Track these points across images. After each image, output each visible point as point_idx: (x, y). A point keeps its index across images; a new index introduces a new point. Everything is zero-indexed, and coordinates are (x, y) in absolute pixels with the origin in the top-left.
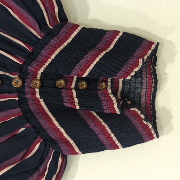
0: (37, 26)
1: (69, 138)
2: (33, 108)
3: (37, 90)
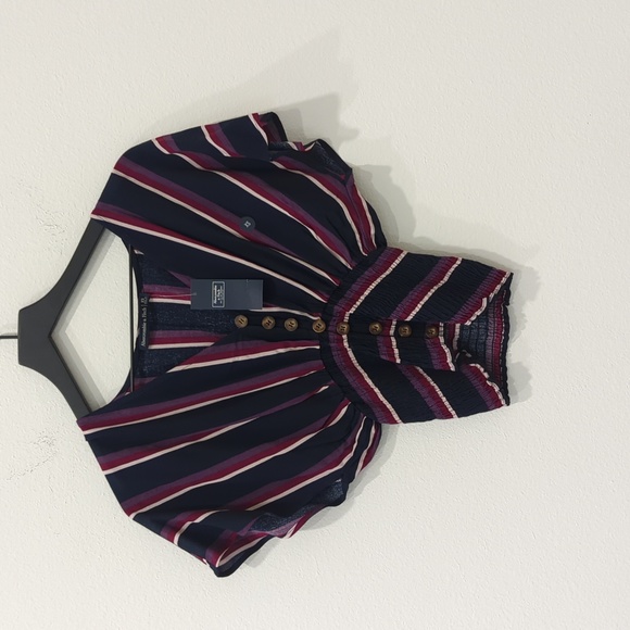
0: (347, 253)
1: (385, 402)
2: (338, 360)
3: (345, 337)
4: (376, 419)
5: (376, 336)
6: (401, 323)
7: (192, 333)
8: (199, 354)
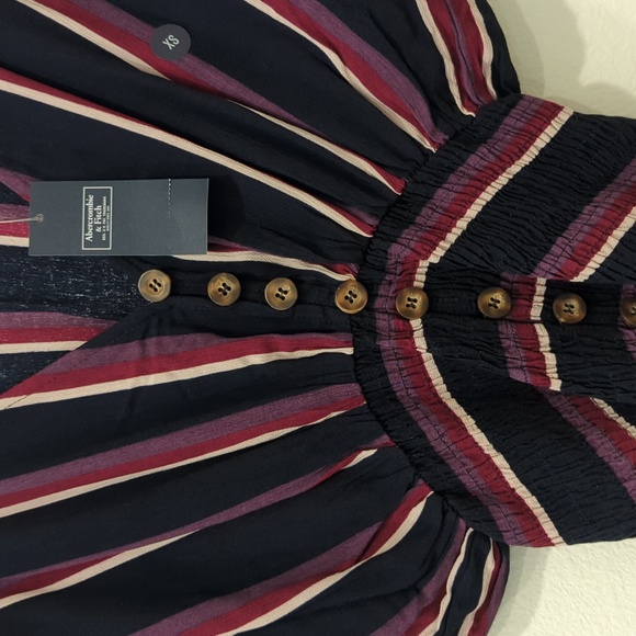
0: (423, 109)
1: (522, 491)
2: (398, 382)
3: (416, 323)
4: (499, 534)
5: (495, 321)
6: (558, 289)
7: (36, 318)
8: (47, 370)
